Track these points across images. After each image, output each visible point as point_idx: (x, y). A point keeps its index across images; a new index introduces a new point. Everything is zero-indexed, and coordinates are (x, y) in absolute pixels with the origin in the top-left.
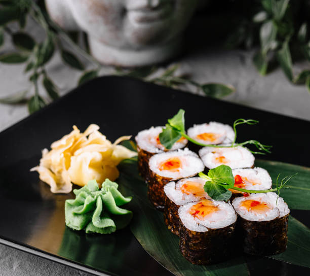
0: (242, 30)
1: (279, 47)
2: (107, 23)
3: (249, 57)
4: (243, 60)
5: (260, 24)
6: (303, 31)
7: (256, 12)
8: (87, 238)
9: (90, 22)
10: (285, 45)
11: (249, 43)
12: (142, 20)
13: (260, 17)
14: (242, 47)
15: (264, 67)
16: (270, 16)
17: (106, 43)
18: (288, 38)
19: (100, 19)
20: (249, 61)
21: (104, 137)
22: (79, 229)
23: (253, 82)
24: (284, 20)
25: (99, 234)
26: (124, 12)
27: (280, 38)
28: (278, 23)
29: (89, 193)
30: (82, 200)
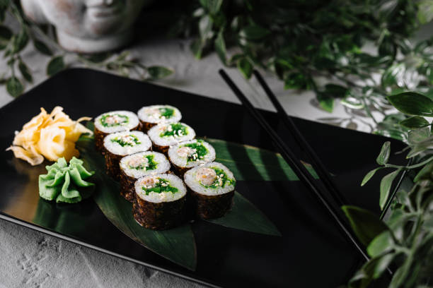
0: (181, 23)
1: (215, 37)
2: (71, 17)
3: (187, 45)
4: (182, 47)
5: (199, 19)
6: (235, 23)
7: (195, 9)
8: (57, 207)
9: (57, 17)
10: (220, 35)
11: (187, 33)
12: (99, 15)
13: (199, 12)
14: (181, 36)
15: (199, 52)
16: (207, 12)
17: (70, 34)
18: (222, 29)
19: (65, 14)
20: (187, 48)
21: (67, 117)
22: (51, 199)
23: (189, 65)
24: (218, 14)
25: (68, 203)
26: (84, 9)
27: (215, 29)
28: (214, 17)
29: (59, 169)
30: (53, 175)
